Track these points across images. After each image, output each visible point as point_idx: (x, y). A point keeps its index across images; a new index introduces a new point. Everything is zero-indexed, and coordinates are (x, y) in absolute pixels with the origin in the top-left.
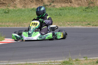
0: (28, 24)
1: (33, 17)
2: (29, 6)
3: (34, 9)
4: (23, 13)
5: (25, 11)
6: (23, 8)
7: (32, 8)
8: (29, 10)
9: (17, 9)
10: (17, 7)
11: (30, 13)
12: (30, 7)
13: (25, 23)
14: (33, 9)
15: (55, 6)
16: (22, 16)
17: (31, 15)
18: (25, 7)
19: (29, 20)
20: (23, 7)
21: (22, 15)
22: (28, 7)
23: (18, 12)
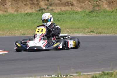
0: (19, 32)
1: (26, 23)
2: (23, 10)
3: (28, 14)
4: (14, 19)
5: (18, 17)
6: (16, 13)
7: (26, 12)
8: (22, 15)
9: (7, 14)
10: (8, 11)
11: (23, 19)
12: (24, 12)
13: (16, 31)
14: (26, 14)
15: (54, 10)
16: (13, 22)
17: (24, 20)
18: (17, 12)
19: (21, 27)
20: (15, 11)
21: (13, 20)
22: (21, 12)
23: (8, 17)
